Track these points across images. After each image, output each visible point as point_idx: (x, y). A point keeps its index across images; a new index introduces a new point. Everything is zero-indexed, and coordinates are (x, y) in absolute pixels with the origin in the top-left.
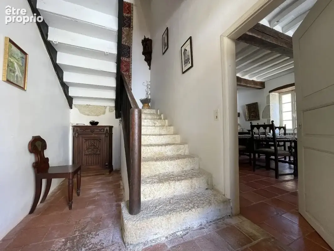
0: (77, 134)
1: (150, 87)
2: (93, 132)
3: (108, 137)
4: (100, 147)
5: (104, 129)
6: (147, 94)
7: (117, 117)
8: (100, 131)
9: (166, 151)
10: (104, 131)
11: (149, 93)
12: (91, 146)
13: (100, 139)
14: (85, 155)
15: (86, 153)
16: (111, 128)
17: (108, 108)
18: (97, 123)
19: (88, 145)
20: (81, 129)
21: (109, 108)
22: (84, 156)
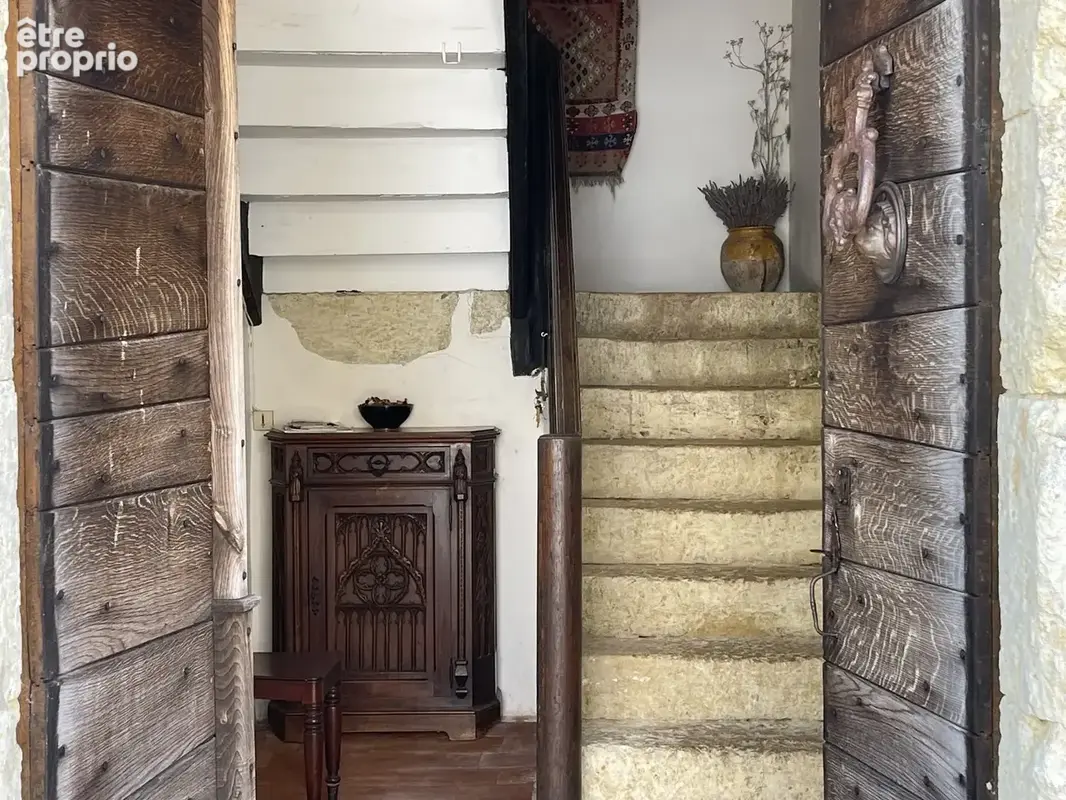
0: (298, 483)
1: (786, 74)
2: (378, 473)
3: (465, 500)
4: (421, 565)
5: (442, 454)
6: (765, 134)
7: (521, 368)
8: (422, 466)
9: (774, 609)
10: (442, 470)
11: (779, 130)
12: (373, 556)
13: (424, 516)
14: (338, 610)
15: (344, 600)
16: (484, 442)
17: (465, 304)
18: (403, 410)
19: (353, 553)
20: (317, 455)
21: (474, 307)
22: (337, 614)
